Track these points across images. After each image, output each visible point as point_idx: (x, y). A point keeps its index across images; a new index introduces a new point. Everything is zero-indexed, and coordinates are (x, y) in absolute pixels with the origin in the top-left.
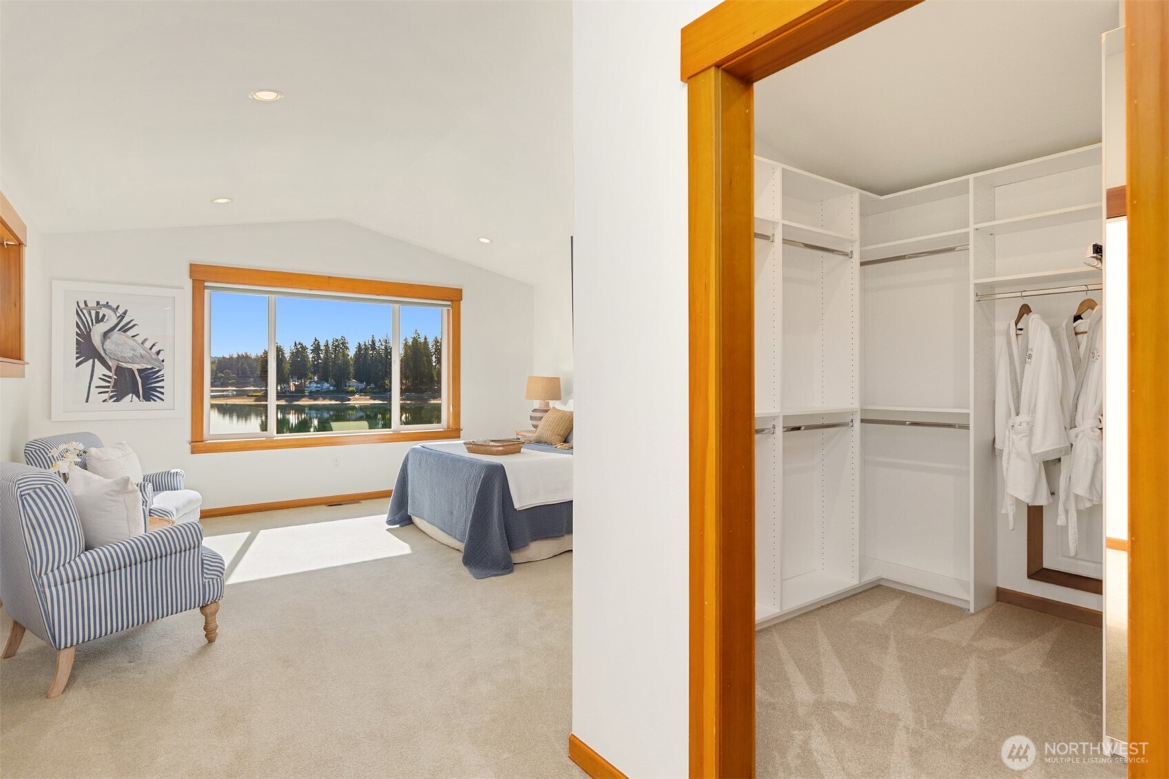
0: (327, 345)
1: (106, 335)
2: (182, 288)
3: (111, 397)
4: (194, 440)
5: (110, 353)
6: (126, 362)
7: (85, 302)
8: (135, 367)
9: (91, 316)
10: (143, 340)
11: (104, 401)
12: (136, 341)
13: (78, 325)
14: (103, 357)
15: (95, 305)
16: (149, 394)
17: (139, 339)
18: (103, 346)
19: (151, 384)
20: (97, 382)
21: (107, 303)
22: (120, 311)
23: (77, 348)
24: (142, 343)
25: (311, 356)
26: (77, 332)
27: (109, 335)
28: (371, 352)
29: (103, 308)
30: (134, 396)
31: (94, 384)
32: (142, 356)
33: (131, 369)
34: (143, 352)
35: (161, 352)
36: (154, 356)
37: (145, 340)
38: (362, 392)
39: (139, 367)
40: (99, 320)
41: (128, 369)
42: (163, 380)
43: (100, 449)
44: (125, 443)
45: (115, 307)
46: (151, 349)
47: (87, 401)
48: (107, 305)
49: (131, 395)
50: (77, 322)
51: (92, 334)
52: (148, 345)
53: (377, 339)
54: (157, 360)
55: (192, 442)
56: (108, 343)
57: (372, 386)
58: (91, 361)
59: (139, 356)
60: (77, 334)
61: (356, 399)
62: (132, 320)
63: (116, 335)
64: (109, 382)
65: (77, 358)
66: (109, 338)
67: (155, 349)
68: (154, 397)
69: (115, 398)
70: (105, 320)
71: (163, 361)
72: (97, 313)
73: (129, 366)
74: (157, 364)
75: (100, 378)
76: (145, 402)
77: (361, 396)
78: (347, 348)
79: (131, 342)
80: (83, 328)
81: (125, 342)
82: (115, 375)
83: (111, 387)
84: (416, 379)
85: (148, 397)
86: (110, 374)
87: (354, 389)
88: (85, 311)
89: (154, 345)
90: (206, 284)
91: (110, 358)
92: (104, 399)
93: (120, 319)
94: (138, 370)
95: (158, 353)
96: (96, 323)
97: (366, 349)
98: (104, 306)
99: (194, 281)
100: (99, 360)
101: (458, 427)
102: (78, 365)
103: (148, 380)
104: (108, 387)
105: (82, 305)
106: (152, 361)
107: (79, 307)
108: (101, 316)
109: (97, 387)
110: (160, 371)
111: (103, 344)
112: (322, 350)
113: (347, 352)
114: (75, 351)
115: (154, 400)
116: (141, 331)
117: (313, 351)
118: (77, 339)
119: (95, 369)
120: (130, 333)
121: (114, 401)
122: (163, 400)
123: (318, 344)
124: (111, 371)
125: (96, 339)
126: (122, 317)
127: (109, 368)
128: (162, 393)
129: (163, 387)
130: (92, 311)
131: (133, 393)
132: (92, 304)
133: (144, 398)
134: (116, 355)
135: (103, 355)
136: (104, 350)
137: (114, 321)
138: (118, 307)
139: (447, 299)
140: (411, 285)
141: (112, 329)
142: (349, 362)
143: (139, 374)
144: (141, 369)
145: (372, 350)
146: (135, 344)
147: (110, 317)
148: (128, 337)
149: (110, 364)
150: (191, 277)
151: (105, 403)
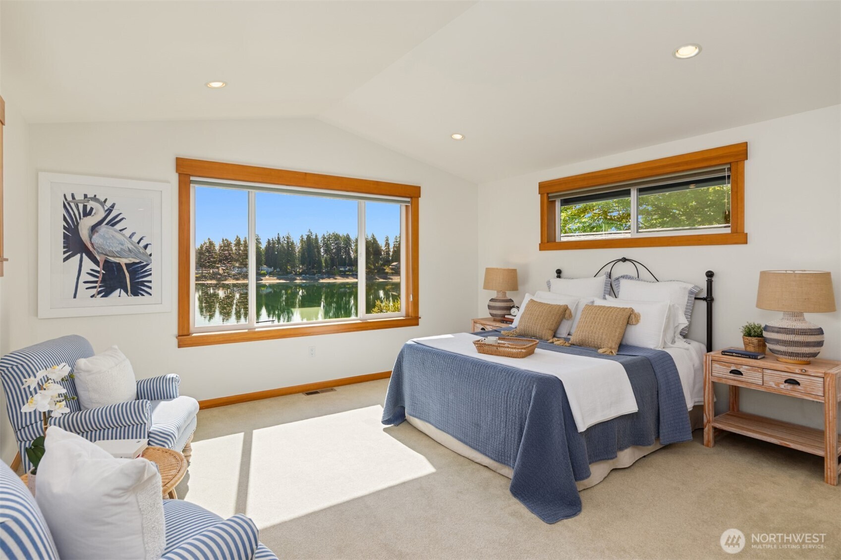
0: (246, 240)
1: (94, 229)
2: (168, 182)
3: (99, 293)
4: (181, 334)
5: (98, 247)
6: (114, 257)
7: (73, 196)
8: (123, 261)
9: (78, 210)
10: (131, 234)
11: (92, 297)
12: (123, 235)
13: (65, 219)
14: (91, 252)
15: (82, 198)
16: (138, 288)
17: (127, 233)
18: (91, 240)
19: (138, 278)
20: (85, 277)
21: (95, 196)
22: (108, 205)
23: (64, 243)
24: (130, 237)
25: (234, 248)
26: (64, 226)
27: (97, 229)
28: (277, 246)
29: (91, 202)
30: (122, 290)
31: (81, 280)
32: (130, 251)
33: (119, 263)
34: (130, 246)
35: (149, 246)
36: (142, 250)
37: (133, 234)
38: (271, 274)
39: (127, 261)
40: (87, 213)
41: (116, 263)
42: (151, 274)
43: (90, 359)
44: (116, 347)
45: (103, 201)
46: (138, 243)
47: (75, 297)
48: (95, 199)
49: (119, 290)
50: (64, 215)
51: (79, 227)
52: (135, 239)
53: (281, 237)
54: (144, 254)
55: (179, 336)
56: (95, 237)
57: (278, 270)
58: (79, 256)
59: (127, 250)
60: (65, 228)
61: (267, 280)
62: (120, 214)
63: (103, 228)
64: (97, 277)
65: (65, 253)
66: (97, 232)
67: (142, 244)
68: (141, 292)
69: (103, 293)
70: (93, 214)
71: (151, 255)
72: (85, 207)
73: (117, 260)
74: (146, 258)
75: (88, 273)
76: (133, 297)
77: (270, 277)
78: (260, 243)
79: (119, 236)
80: (70, 222)
81: (113, 236)
82: (103, 269)
83: (99, 282)
84: (310, 265)
85: (135, 293)
86: (98, 269)
87: (265, 272)
88: (73, 205)
89: (141, 239)
90: (192, 178)
91: (98, 252)
92: (92, 294)
93: (107, 212)
94: (126, 264)
95: (146, 247)
96: (84, 216)
97: (274, 243)
98: (92, 199)
99: (180, 175)
100: (87, 255)
101: (417, 316)
102: (65, 259)
103: (136, 275)
104: (96, 282)
105: (69, 198)
106: (140, 255)
107: (66, 200)
108: (88, 210)
109: (85, 282)
110: (147, 265)
111: (91, 238)
112: (241, 244)
113: (260, 246)
114: (62, 245)
115: (143, 295)
116: (129, 225)
117: (236, 245)
118: (64, 233)
119: (83, 264)
120: (118, 227)
121: (102, 297)
122: (151, 295)
123: (239, 240)
124: (99, 266)
125: (84, 233)
126: (110, 211)
127: (96, 262)
128: (150, 288)
129: (150, 282)
130: (79, 204)
131: (121, 288)
132: (79, 197)
133: (131, 293)
134: (104, 249)
135: (91, 249)
136: (92, 244)
137: (101, 214)
138: (106, 200)
139: (408, 195)
140: (377, 182)
141: (100, 223)
142: (261, 252)
143: (127, 269)
144: (129, 264)
145: (277, 244)
146: (121, 238)
147: (97, 210)
148: (116, 231)
149: (98, 258)
150: (176, 172)
151: (94, 298)
